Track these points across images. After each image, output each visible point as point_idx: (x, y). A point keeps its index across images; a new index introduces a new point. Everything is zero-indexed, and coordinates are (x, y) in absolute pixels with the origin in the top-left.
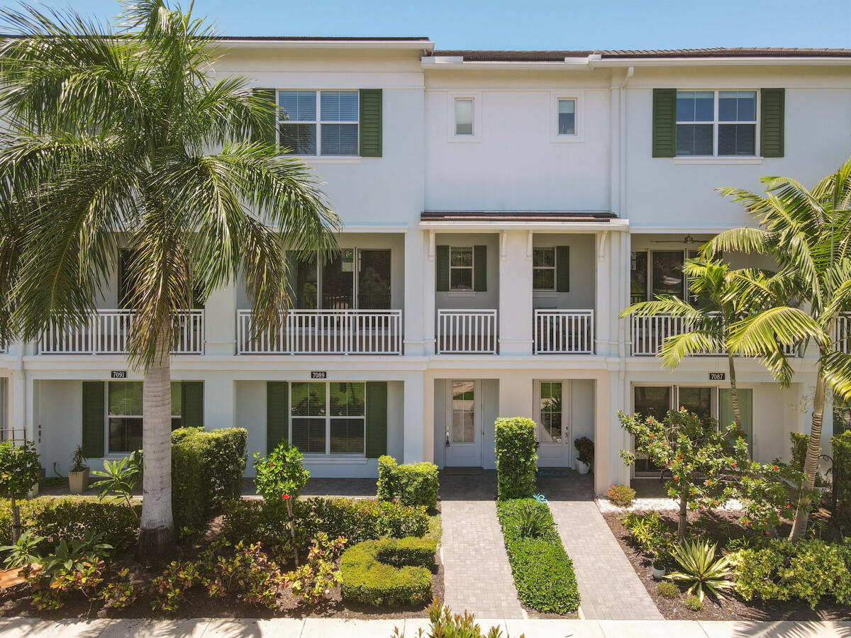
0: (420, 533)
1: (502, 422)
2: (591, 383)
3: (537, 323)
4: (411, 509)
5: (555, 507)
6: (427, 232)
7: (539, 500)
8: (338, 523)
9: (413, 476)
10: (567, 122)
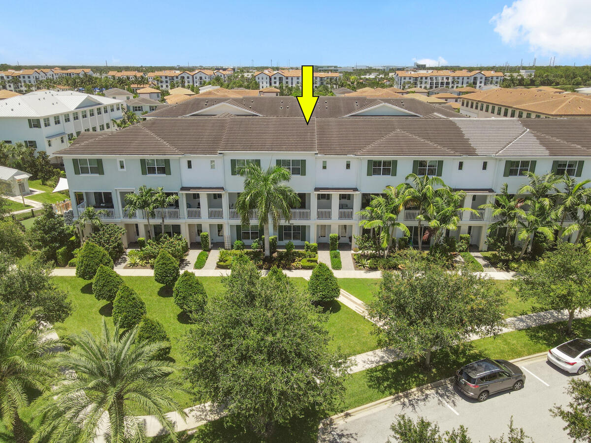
0: (314, 257)
1: (331, 235)
2: (352, 226)
3: (340, 213)
4: (313, 253)
5: (340, 252)
6: (316, 194)
7: (338, 251)
8: (300, 255)
9: (312, 246)
10: (348, 166)
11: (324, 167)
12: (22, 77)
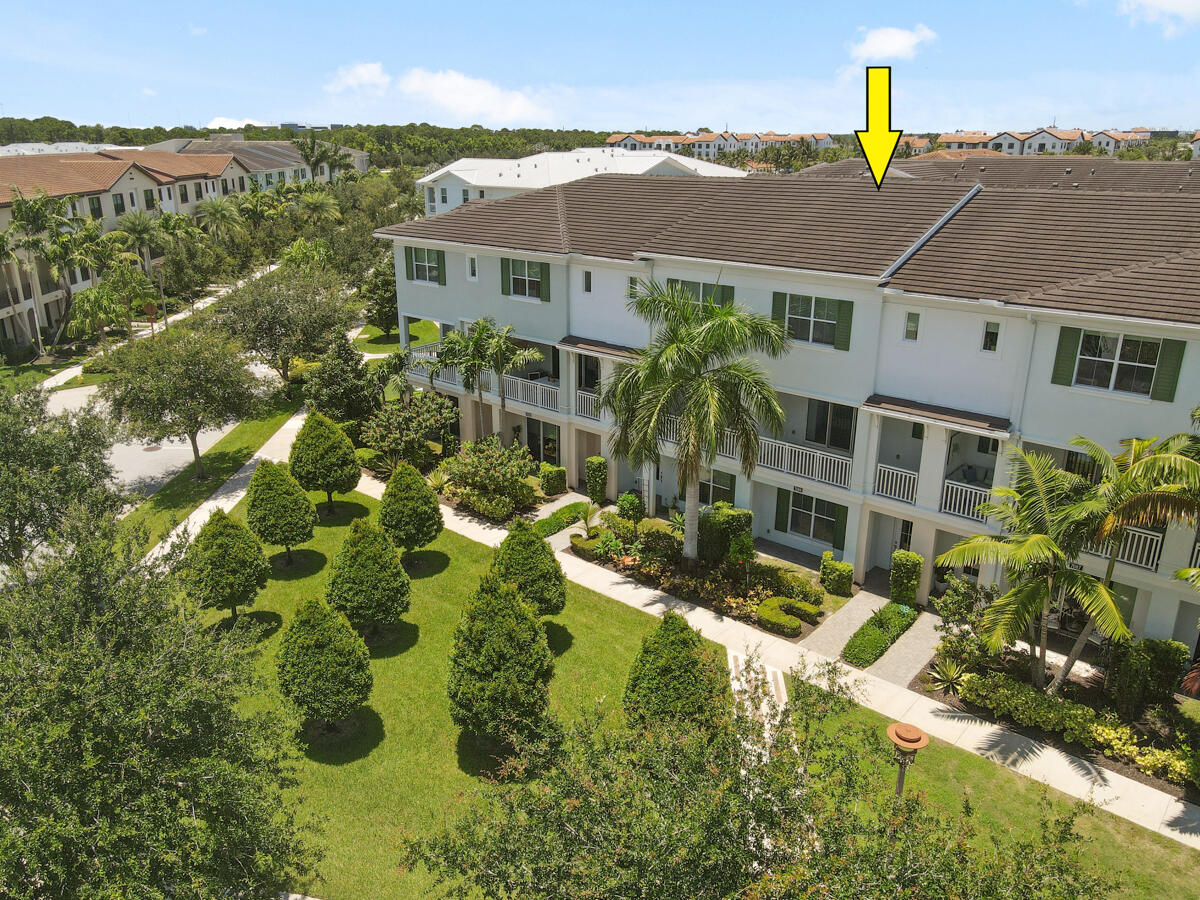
1: (897, 553)
3: (946, 490)
6: (876, 416)
11: (912, 335)
12: (697, 146)
